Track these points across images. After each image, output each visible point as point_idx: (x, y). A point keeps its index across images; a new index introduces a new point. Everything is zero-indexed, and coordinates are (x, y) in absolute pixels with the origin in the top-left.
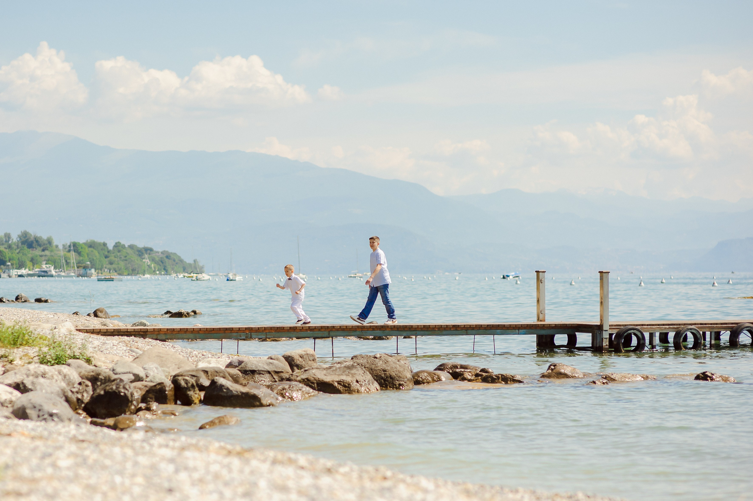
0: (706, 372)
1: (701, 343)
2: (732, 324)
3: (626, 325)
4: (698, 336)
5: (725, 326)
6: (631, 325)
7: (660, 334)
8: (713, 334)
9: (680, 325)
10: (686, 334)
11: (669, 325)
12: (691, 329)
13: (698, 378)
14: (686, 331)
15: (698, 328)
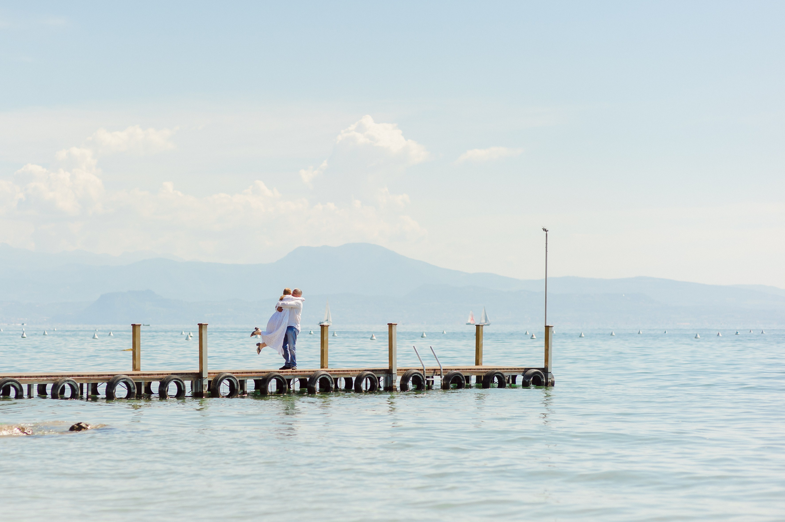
0: (81, 423)
1: (78, 394)
2: (109, 375)
3: (4, 377)
4: (76, 387)
5: (102, 377)
6: (9, 377)
7: (39, 385)
8: (90, 386)
9: (57, 376)
10: (64, 386)
11: (47, 376)
12: (68, 381)
13: (72, 429)
14: (63, 383)
15: (76, 379)
